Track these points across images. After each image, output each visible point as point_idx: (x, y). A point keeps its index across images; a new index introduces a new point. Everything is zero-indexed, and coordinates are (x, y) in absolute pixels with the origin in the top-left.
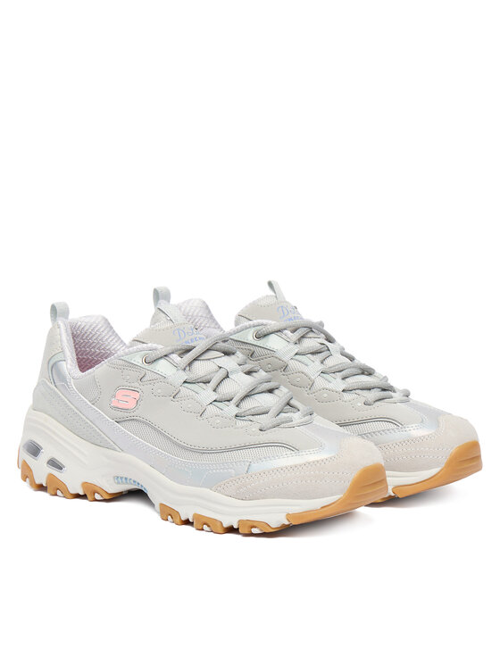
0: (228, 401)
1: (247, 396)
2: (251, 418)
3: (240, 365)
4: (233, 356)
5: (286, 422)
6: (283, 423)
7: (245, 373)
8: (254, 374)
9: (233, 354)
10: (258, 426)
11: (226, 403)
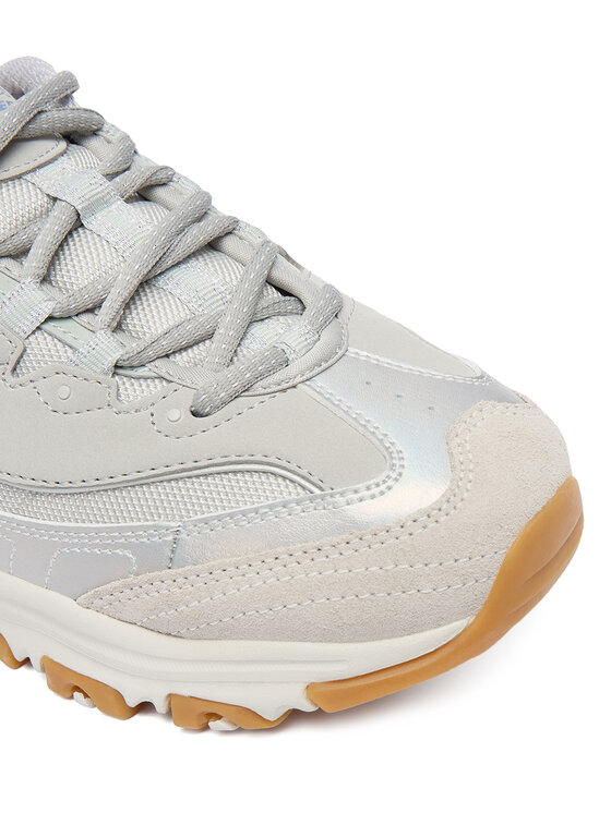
0: (90, 311)
1: (146, 283)
2: (162, 367)
3: (111, 176)
4: (94, 143)
5: (271, 371)
6: (261, 376)
7: (129, 200)
8: (160, 193)
9: (95, 133)
10: (187, 399)
11: (85, 318)
